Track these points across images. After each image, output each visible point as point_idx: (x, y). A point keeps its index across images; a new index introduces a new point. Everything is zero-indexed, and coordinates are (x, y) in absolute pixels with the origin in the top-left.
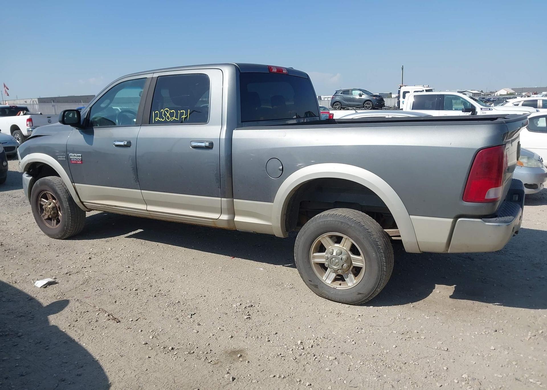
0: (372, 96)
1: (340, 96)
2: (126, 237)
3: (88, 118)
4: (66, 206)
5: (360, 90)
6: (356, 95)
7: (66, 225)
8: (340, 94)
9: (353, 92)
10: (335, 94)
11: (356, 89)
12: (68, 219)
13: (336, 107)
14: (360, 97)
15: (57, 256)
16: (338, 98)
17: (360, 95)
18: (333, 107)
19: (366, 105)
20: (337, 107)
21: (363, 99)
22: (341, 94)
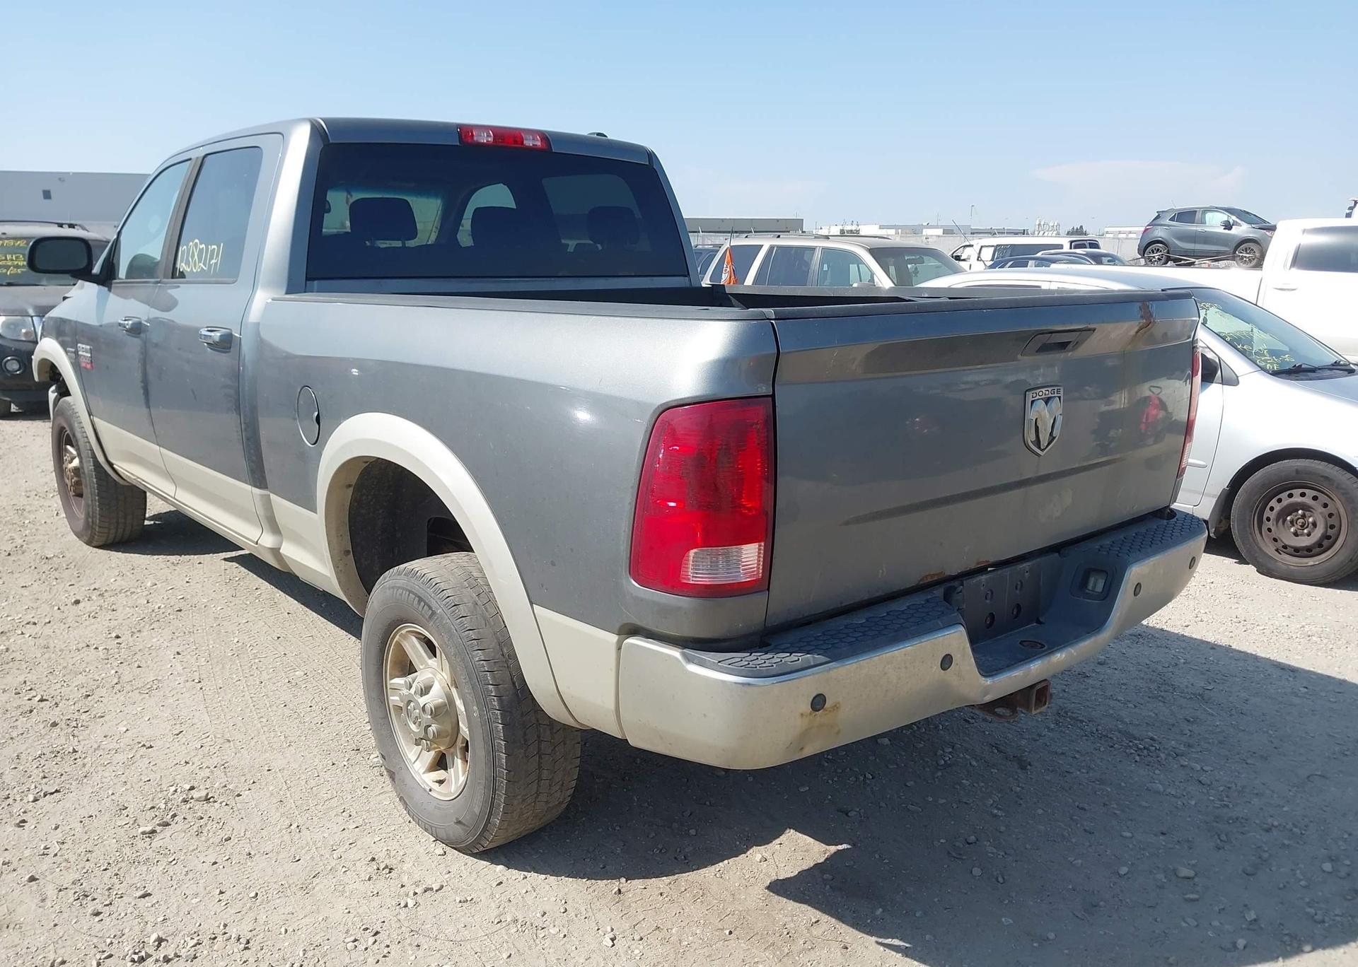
0: (1264, 229)
1: (1168, 226)
2: (225, 559)
3: (111, 260)
4: (88, 468)
5: (1230, 211)
6: (1214, 222)
7: (91, 513)
8: (1167, 222)
9: (1209, 216)
10: (1154, 219)
11: (1216, 208)
12: (92, 501)
13: (1154, 257)
14: (1227, 231)
15: (23, 587)
16: (1159, 233)
17: (1228, 226)
18: (1143, 256)
19: (1241, 254)
20: (1157, 255)
21: (1234, 236)
22: (1172, 219)
